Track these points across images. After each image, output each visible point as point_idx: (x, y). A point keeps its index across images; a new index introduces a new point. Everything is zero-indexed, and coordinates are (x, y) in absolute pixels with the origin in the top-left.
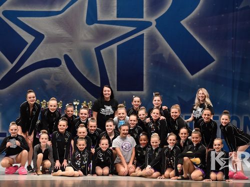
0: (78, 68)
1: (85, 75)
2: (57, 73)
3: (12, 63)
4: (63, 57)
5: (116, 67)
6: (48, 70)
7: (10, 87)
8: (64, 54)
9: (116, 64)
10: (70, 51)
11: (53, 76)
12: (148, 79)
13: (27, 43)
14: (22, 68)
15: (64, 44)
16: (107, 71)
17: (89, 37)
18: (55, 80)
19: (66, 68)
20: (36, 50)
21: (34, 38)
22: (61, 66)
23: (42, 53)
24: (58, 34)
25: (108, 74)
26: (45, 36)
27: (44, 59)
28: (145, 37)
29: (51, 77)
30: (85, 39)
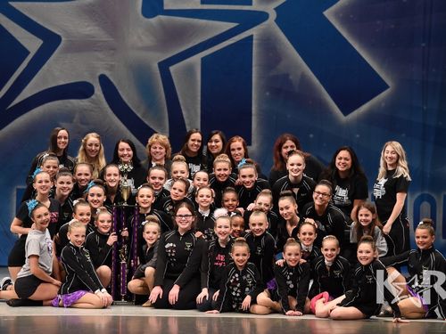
0: (126, 102)
1: (139, 115)
2: (85, 110)
4: (98, 80)
5: (199, 98)
6: (69, 105)
8: (99, 74)
9: (199, 94)
10: (111, 68)
11: (77, 116)
12: (260, 123)
13: (28, 53)
14: (17, 101)
15: (100, 55)
17: (148, 41)
18: (82, 123)
19: (104, 100)
20: (46, 65)
21: (42, 42)
22: (93, 97)
23: (56, 72)
24: (88, 35)
25: (184, 113)
26: (63, 39)
27: (62, 83)
28: (254, 42)
29: (73, 118)
30: (140, 45)
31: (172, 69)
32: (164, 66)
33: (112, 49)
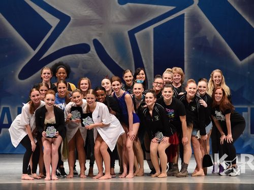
0: (109, 55)
1: (117, 63)
2: (85, 60)
3: (34, 49)
4: (92, 42)
5: (153, 52)
6: (76, 57)
7: (32, 76)
8: (93, 39)
10: (100, 35)
11: (80, 64)
12: (189, 66)
13: (51, 27)
14: (45, 55)
15: (93, 27)
16: (143, 58)
17: (122, 18)
18: (83, 68)
19: (96, 54)
20: (61, 35)
21: (59, 20)
22: (90, 52)
23: (67, 38)
24: (86, 16)
25: (144, 61)
26: (72, 18)
27: (71, 44)
28: (185, 18)
29: (78, 65)
30: (117, 21)
31: (136, 35)
32: (132, 33)
33: (100, 24)
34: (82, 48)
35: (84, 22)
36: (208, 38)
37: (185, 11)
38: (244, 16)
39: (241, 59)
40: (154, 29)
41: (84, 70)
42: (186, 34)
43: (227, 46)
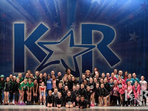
31: (76, 57)
32: (74, 57)
33: (64, 54)
34: (57, 62)
35: (58, 53)
36: (100, 59)
37: (93, 50)
38: (113, 51)
39: (112, 66)
40: (82, 55)
41: (58, 70)
42: (93, 57)
43: (107, 61)
